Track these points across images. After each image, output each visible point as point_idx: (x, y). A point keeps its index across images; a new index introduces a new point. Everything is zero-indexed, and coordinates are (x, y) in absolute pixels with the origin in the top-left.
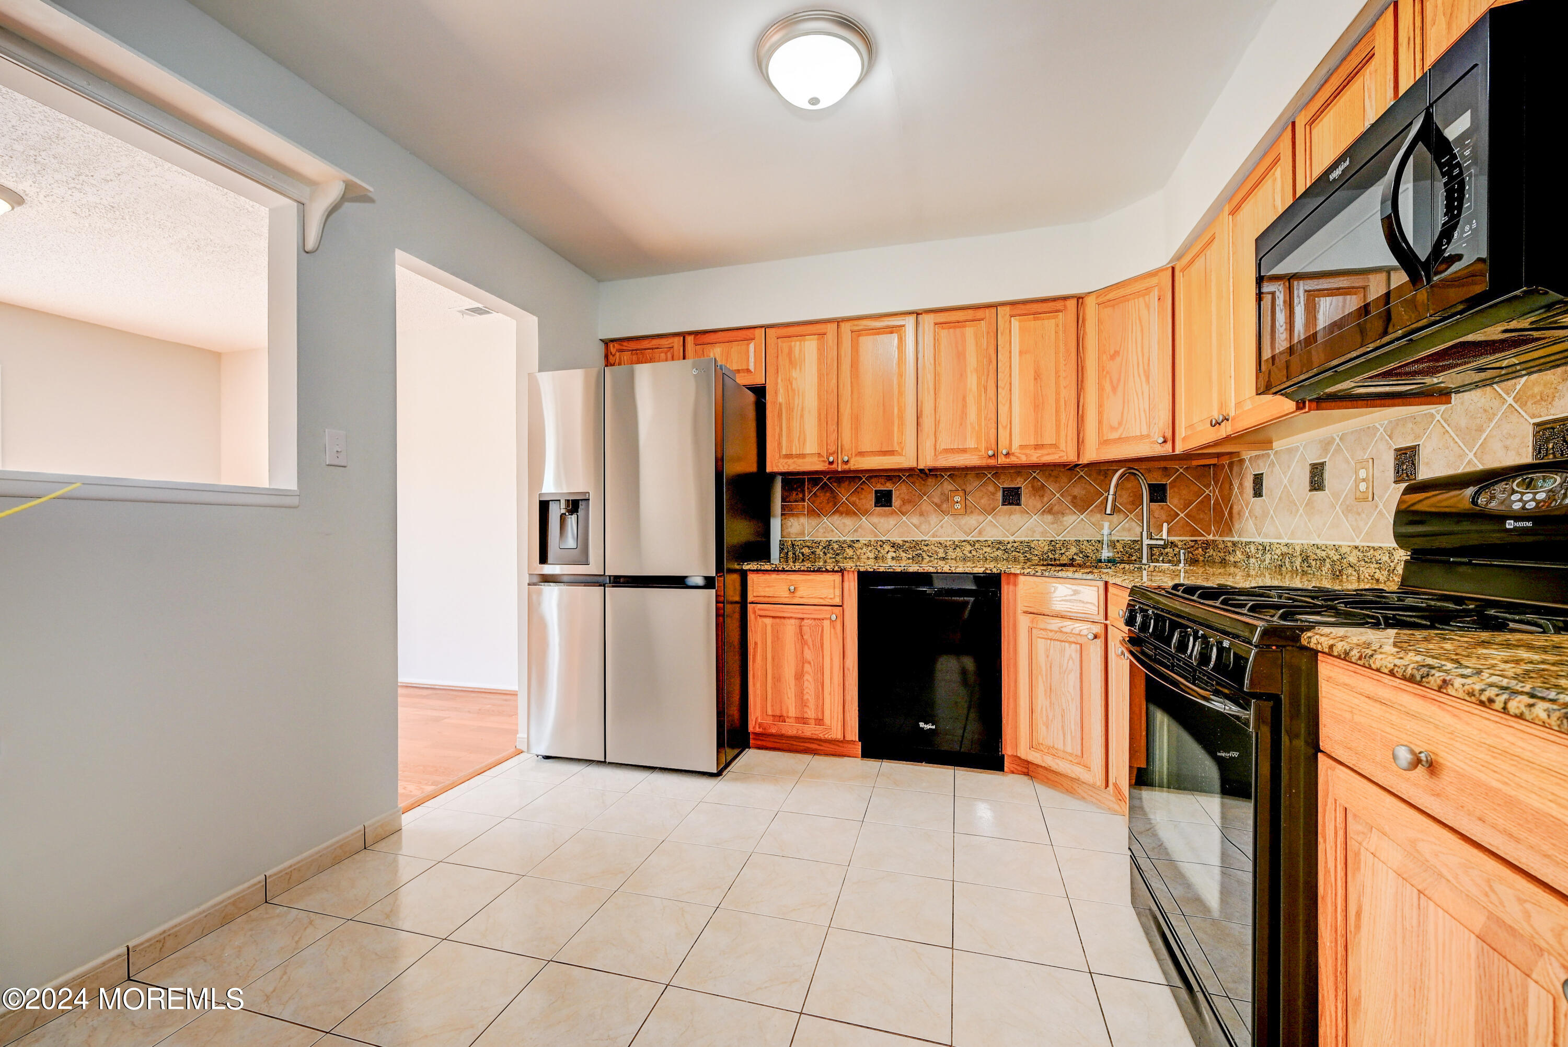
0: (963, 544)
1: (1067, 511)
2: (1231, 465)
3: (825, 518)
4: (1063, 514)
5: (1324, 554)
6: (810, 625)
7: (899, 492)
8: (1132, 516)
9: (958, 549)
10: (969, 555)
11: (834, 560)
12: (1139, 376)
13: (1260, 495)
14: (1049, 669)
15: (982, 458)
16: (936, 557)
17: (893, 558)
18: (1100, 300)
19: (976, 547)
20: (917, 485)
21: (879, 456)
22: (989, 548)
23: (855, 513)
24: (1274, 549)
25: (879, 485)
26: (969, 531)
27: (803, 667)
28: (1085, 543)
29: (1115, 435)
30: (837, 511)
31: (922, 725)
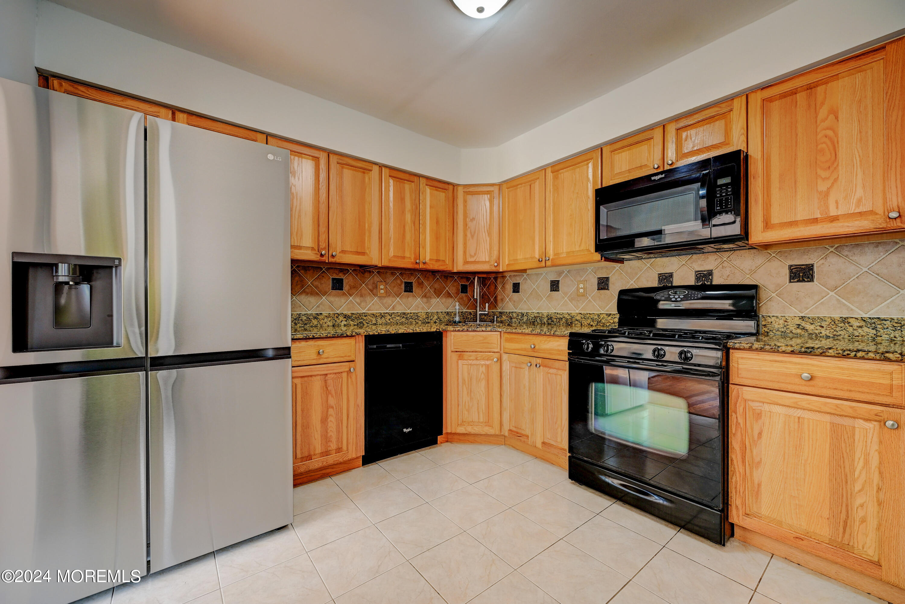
0: (386, 315)
1: (432, 296)
2: (496, 279)
3: (294, 297)
4: (431, 298)
5: (561, 316)
6: (333, 378)
7: (348, 281)
8: (456, 300)
9: (383, 318)
10: (389, 321)
11: (303, 328)
12: (485, 232)
13: (518, 291)
14: (470, 380)
15: (412, 263)
16: (371, 323)
17: (345, 325)
18: (465, 190)
19: (392, 317)
20: (359, 276)
21: (356, 255)
22: (399, 317)
23: (317, 294)
24: (529, 315)
25: (335, 275)
26: (388, 307)
27: (327, 412)
28: (440, 313)
29: (472, 260)
30: (304, 292)
31: (405, 430)
